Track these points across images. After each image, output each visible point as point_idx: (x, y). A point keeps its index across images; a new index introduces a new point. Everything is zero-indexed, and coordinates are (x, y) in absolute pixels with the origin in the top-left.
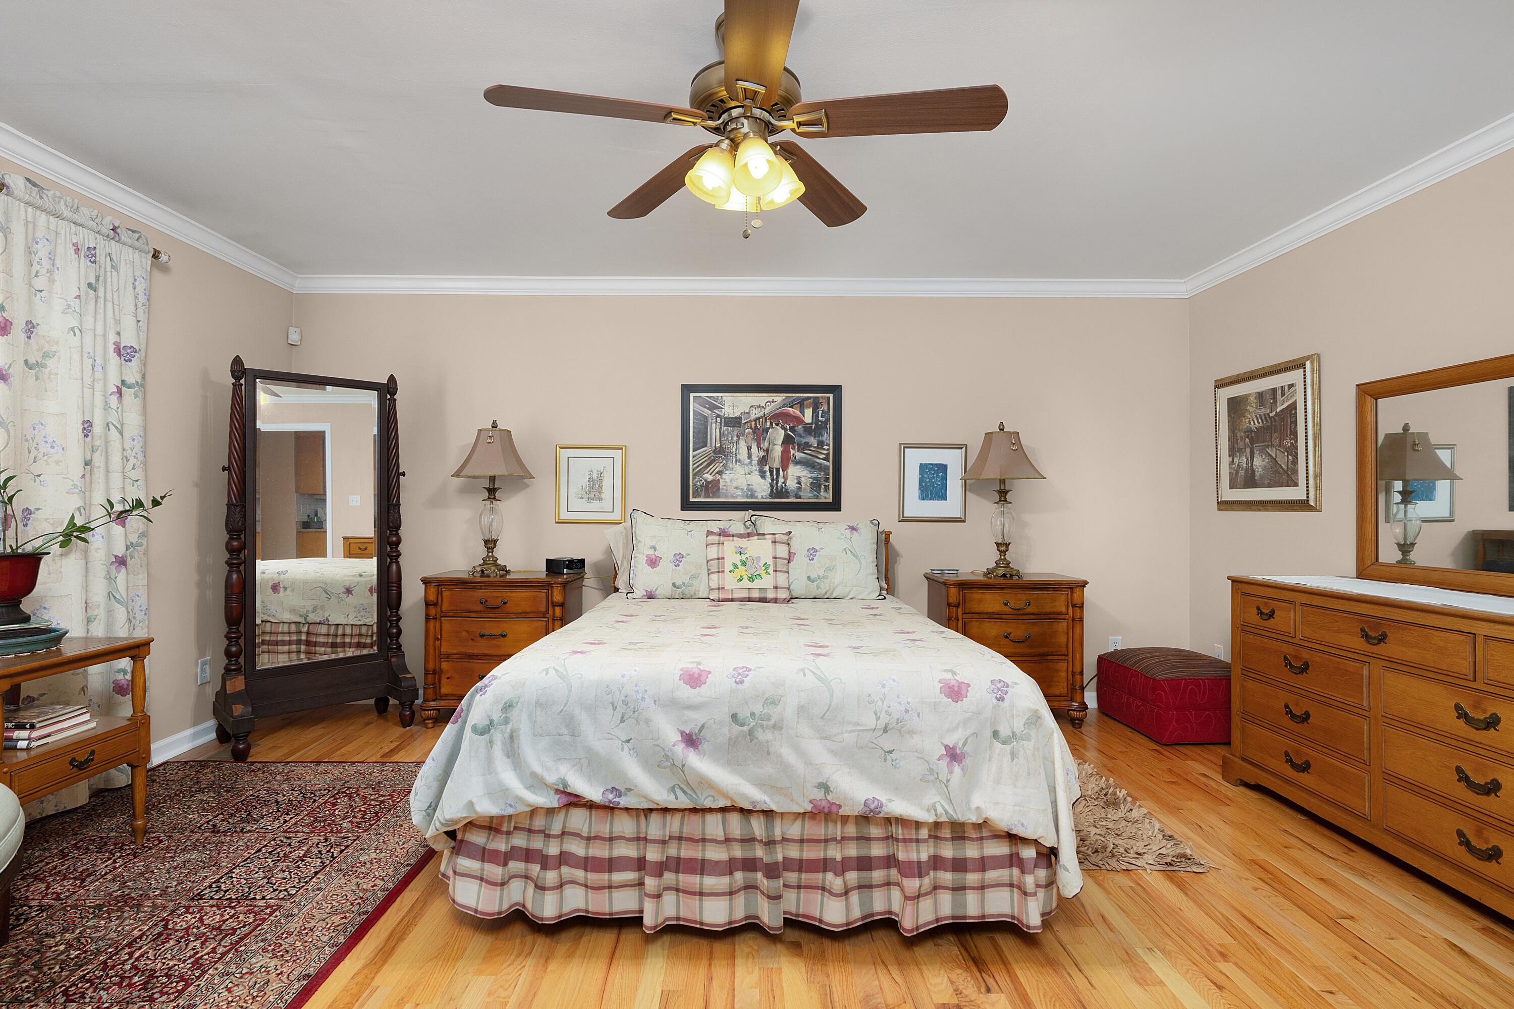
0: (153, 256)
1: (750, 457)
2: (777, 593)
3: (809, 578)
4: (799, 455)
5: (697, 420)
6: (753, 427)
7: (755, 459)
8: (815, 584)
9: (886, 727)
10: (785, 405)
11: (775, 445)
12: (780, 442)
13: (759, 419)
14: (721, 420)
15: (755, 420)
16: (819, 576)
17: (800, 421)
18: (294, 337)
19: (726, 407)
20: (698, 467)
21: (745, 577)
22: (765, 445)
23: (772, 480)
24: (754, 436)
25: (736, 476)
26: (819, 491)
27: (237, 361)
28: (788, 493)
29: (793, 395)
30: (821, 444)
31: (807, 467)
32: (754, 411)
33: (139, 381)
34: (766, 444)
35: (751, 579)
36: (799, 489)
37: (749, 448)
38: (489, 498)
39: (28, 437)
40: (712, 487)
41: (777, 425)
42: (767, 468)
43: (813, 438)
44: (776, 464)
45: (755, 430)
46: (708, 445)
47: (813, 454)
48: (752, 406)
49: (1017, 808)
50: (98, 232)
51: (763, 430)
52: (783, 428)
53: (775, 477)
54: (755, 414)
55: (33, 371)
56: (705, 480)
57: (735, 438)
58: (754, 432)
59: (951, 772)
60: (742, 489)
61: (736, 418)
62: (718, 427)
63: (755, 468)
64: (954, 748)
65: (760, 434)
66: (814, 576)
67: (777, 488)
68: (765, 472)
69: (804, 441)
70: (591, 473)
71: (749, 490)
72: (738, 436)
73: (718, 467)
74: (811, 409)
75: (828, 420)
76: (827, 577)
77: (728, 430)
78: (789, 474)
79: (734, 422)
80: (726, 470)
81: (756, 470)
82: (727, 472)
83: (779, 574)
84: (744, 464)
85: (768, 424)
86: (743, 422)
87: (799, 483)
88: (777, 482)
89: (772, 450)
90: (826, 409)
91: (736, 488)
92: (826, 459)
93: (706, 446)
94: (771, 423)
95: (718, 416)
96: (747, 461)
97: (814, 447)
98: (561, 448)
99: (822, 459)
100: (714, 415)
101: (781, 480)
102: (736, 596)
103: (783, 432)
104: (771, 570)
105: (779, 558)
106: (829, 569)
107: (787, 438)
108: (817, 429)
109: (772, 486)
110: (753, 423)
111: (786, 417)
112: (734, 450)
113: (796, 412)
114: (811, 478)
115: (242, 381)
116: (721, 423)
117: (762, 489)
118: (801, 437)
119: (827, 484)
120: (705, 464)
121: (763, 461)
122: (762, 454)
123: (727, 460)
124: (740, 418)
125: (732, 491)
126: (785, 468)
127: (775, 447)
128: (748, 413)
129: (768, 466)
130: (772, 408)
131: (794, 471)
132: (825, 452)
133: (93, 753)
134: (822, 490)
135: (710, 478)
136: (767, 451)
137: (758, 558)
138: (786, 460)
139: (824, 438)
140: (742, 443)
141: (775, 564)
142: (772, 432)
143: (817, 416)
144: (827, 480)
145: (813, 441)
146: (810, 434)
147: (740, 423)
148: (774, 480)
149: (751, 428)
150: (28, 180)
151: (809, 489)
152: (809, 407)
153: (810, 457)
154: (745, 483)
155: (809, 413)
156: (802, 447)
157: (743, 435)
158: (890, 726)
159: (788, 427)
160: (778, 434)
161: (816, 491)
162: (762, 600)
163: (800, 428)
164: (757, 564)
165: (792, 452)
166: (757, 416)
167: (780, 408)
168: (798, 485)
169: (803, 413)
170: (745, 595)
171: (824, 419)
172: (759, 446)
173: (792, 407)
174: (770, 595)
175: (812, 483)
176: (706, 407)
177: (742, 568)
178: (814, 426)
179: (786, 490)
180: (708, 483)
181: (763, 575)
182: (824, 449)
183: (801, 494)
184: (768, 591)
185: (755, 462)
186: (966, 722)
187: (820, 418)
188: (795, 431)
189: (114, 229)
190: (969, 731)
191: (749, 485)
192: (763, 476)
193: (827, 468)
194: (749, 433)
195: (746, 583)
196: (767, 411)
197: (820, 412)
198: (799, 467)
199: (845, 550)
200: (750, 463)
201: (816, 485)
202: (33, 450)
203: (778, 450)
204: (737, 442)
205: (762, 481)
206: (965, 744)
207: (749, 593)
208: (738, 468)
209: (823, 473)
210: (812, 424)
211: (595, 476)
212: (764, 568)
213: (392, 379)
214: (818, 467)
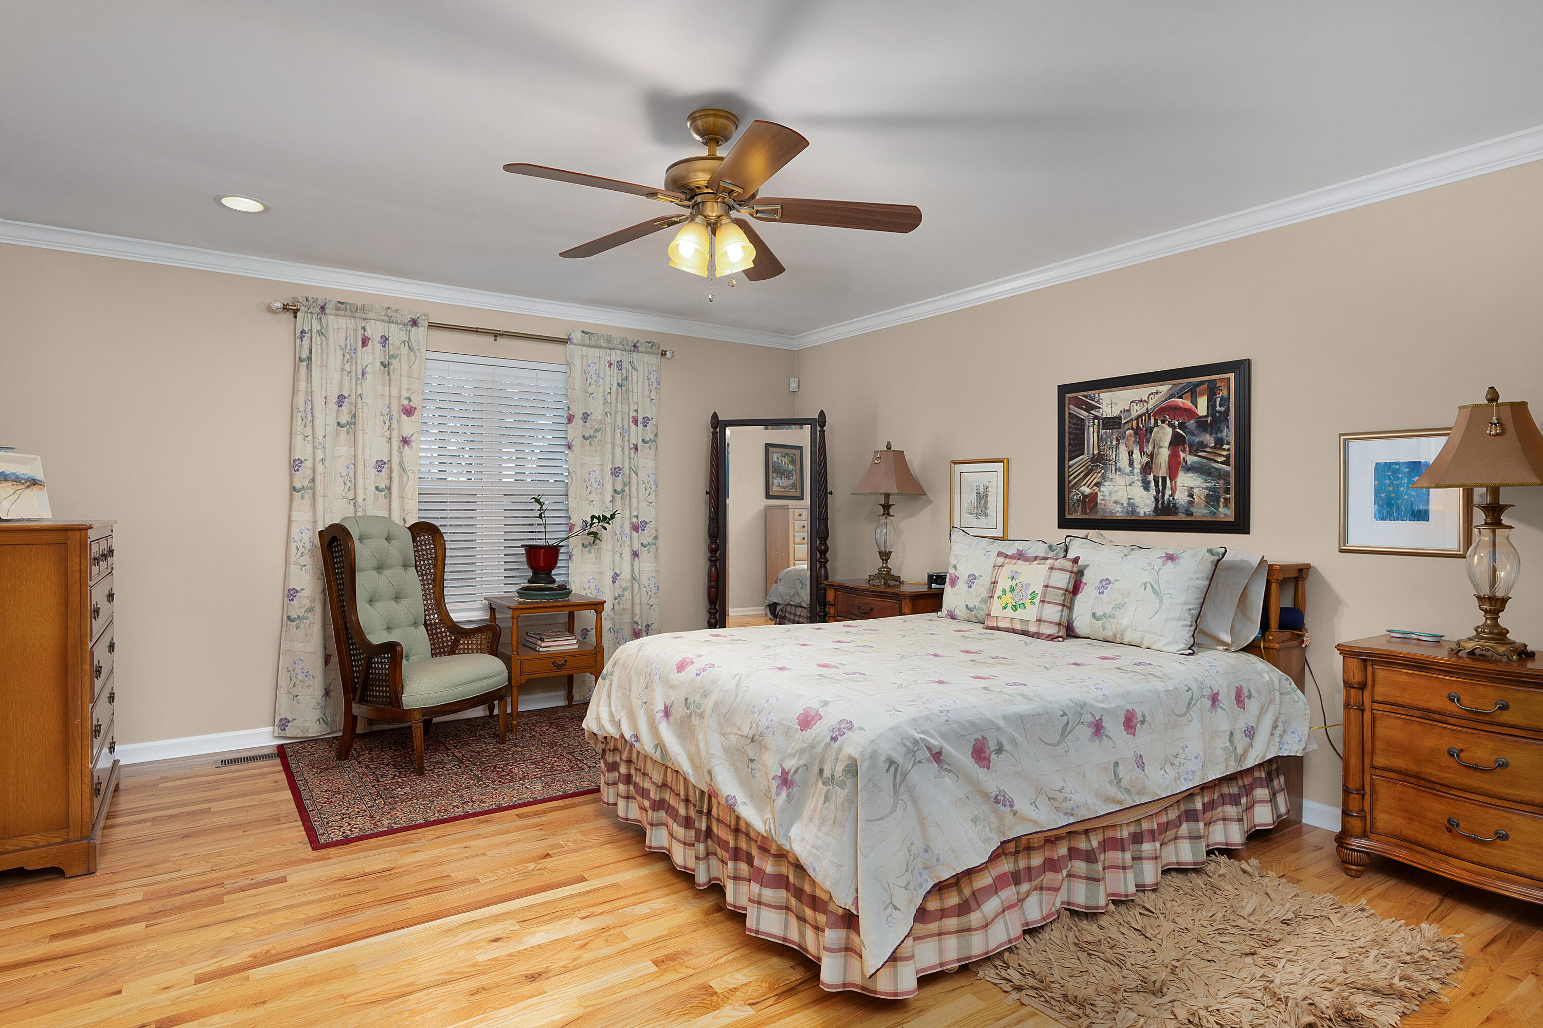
0: (662, 354)
1: (1131, 464)
2: (1039, 627)
3: (1094, 615)
4: (1191, 459)
5: (1073, 424)
6: (1135, 426)
7: (1138, 467)
8: (1100, 622)
9: (753, 738)
10: (1172, 396)
11: (1161, 447)
12: (1167, 444)
13: (1141, 416)
14: (1099, 422)
15: (1137, 419)
16: (1105, 614)
17: (1191, 413)
18: (794, 386)
19: (1104, 406)
20: (1075, 478)
21: (1010, 605)
22: (1149, 449)
23: (1158, 492)
24: (1136, 439)
25: (1116, 489)
26: (1217, 506)
27: (715, 416)
28: (1177, 508)
29: (1181, 381)
30: (1220, 443)
31: (1202, 474)
32: (1136, 408)
33: (652, 438)
34: (1150, 447)
35: (1015, 608)
36: (1191, 503)
37: (1131, 453)
38: (884, 514)
39: (586, 479)
40: (1090, 501)
41: (1163, 422)
42: (1151, 477)
43: (1208, 436)
44: (1163, 472)
45: (1137, 431)
46: (1086, 452)
47: (1209, 456)
48: (1133, 402)
49: (814, 851)
50: (624, 350)
51: (1146, 430)
52: (1171, 425)
53: (1161, 488)
54: (1137, 410)
55: (588, 441)
56: (1083, 494)
57: (1114, 443)
58: (1136, 434)
59: (778, 794)
60: (1122, 504)
61: (1115, 418)
62: (1096, 430)
63: (1137, 477)
64: (787, 773)
65: (1143, 435)
66: (1100, 613)
67: (1163, 503)
68: (1149, 482)
69: (1197, 440)
70: (978, 488)
71: (1130, 504)
72: (1118, 440)
73: (1096, 478)
74: (1206, 397)
75: (1228, 409)
76: (1113, 616)
77: (1106, 432)
78: (1178, 484)
79: (1112, 423)
80: (1105, 481)
81: (1137, 480)
82: (1106, 484)
83: (1046, 605)
84: (1125, 473)
85: (1153, 421)
86: (1123, 422)
87: (1191, 495)
88: (1163, 495)
89: (1157, 454)
90: (1226, 394)
91: (1116, 502)
92: (1226, 463)
93: (1083, 454)
94: (1156, 421)
95: (1096, 417)
96: (1128, 469)
97: (1210, 447)
98: (955, 463)
99: (1221, 463)
100: (1091, 416)
101: (1168, 492)
102: (1000, 625)
103: (1170, 430)
104: (1037, 601)
105: (1051, 587)
106: (1119, 607)
107: (1176, 436)
108: (1213, 423)
109: (1157, 500)
110: (1135, 422)
111: (1174, 410)
112: (1114, 457)
113: (1185, 402)
114: (1207, 488)
115: (718, 430)
116: (1098, 425)
117: (1145, 504)
118: (1193, 435)
119: (1228, 496)
120: (1082, 475)
121: (1147, 469)
122: (1145, 459)
123: (1106, 469)
124: (1119, 418)
125: (1111, 506)
126: (1173, 475)
127: (1161, 450)
128: (1129, 411)
129: (1152, 476)
130: (1157, 401)
131: (1185, 480)
132: (1225, 453)
133: (566, 661)
134: (1221, 505)
135: (1086, 490)
136: (1151, 456)
137: (1028, 585)
138: (1174, 466)
139: (1224, 434)
140: (1123, 449)
141: (1044, 594)
142: (1158, 432)
143: (1214, 406)
144: (1227, 491)
145: (1209, 440)
146: (1205, 430)
147: (1120, 423)
148: (1160, 492)
149: (1133, 429)
150: (583, 332)
151: (1203, 504)
152: (1203, 395)
153: (1205, 461)
154: (1125, 497)
155: (1203, 402)
156: (1195, 448)
157: (1124, 438)
158: (756, 738)
159: (1177, 423)
160: (1164, 434)
161: (1212, 506)
162: (1025, 633)
163: (1191, 423)
164: (1025, 591)
165: (1182, 455)
166: (1140, 412)
167: (1166, 400)
168: (1189, 499)
169: (1195, 403)
170: (1007, 625)
171: (1223, 409)
172: (1142, 451)
173: (1180, 397)
174: (1032, 629)
175: (1207, 496)
176: (1082, 409)
177: (1009, 595)
178: (1209, 419)
179: (1174, 505)
180: (1085, 496)
181: (1028, 605)
182: (1224, 450)
183: (1193, 510)
184: (1030, 624)
185: (1137, 470)
186: (802, 751)
187: (1218, 408)
188: (1186, 428)
189: (635, 346)
190: (802, 762)
191: (1130, 499)
192: (1146, 488)
193: (1227, 474)
194: (1130, 435)
195: (1009, 612)
196: (1150, 405)
197: (1219, 399)
198: (1190, 475)
199: (1145, 584)
200: (1132, 472)
201: (1212, 498)
202: (589, 487)
203: (1164, 454)
204: (1117, 447)
205: (1146, 493)
206: (795, 772)
207: (1011, 623)
208: (1119, 480)
209: (1222, 482)
210: (1207, 416)
211: (982, 491)
212: (1030, 597)
213: (822, 414)
214: (1216, 473)
